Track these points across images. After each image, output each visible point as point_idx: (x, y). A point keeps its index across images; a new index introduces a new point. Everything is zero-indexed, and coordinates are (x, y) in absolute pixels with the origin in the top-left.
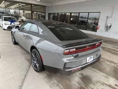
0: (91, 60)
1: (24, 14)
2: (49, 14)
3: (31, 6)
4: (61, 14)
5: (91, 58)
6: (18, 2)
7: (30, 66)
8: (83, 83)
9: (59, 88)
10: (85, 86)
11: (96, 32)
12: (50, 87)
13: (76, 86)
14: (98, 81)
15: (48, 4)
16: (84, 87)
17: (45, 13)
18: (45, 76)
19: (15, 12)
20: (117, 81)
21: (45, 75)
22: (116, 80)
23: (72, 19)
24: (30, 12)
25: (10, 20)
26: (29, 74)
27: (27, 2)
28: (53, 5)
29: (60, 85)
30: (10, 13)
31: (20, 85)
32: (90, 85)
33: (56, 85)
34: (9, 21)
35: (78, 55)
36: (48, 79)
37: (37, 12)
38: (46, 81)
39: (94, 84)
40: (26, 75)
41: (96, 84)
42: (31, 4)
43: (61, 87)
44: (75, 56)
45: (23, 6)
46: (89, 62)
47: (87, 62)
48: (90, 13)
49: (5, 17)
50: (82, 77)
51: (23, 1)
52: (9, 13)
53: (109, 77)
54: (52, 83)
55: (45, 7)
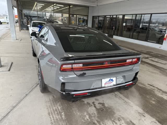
1: (63, 18)
2: (93, 17)
3: (70, 7)
4: (109, 16)
5: (112, 80)
6: (53, 3)
7: (38, 84)
8: (98, 117)
10: (98, 121)
11: (162, 44)
12: (49, 114)
13: (84, 119)
14: (123, 118)
15: (91, 3)
16: (96, 122)
17: (88, 16)
18: (50, 99)
20: (157, 122)
21: (51, 97)
23: (124, 24)
24: (67, 15)
27: (63, 2)
28: (99, 4)
29: (63, 113)
33: (57, 114)
34: (38, 27)
35: (85, 74)
36: (51, 104)
37: (76, 15)
38: (47, 106)
39: (113, 121)
40: (26, 95)
42: (69, 5)
43: (63, 117)
46: (106, 85)
47: (103, 85)
49: (34, 21)
51: (58, 1)
52: (45, 17)
53: (146, 115)
54: (53, 110)
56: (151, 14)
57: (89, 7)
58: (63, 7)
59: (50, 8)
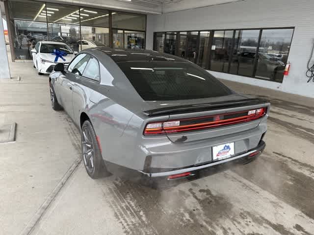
0: (228, 155)
1: (95, 35)
2: (156, 35)
3: (110, 15)
4: (186, 33)
5: (228, 147)
6: (79, 7)
7: (79, 163)
8: (205, 215)
9: (137, 219)
10: (207, 222)
11: (281, 82)
12: (116, 216)
13: (182, 220)
14: (249, 213)
15: (152, 9)
16: (204, 224)
17: (145, 32)
18: (109, 189)
19: (72, 32)
20: (305, 216)
21: (112, 186)
22: (303, 214)
23: (214, 48)
24: (106, 31)
25: (55, 51)
26: (72, 180)
27: (99, 5)
28: (166, 10)
29: (141, 213)
30: (61, 33)
31: (45, 204)
32: (221, 221)
33: (132, 214)
34: (53, 52)
35: (185, 138)
36: (115, 197)
37: (124, 30)
38: (108, 202)
39: (233, 220)
40: (63, 184)
41: (240, 220)
42: (110, 11)
43: (144, 219)
44: (176, 139)
45: (92, 15)
46: (220, 157)
47: (215, 158)
48: (263, 30)
49: (44, 42)
50: (208, 199)
51: (89, 4)
52: (59, 34)
53: (284, 204)
54: (122, 208)
55: (144, 16)
56: (261, 29)
57: (147, 16)
58: (96, 15)
59: (71, 16)
